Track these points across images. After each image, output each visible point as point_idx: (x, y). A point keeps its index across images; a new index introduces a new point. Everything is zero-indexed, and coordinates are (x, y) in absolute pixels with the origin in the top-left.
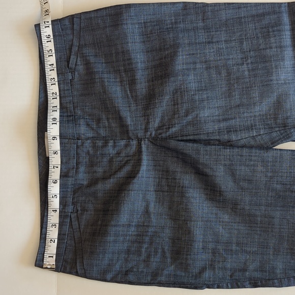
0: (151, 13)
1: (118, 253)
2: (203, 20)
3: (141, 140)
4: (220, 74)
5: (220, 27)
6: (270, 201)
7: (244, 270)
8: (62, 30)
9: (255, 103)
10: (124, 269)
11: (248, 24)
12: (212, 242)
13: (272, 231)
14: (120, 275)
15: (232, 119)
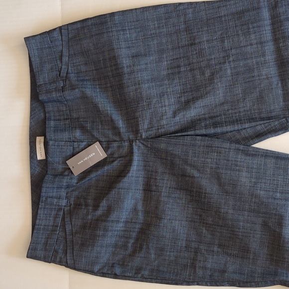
0: (135, 20)
1: (106, 247)
2: (185, 22)
3: (133, 142)
4: (203, 74)
5: (201, 28)
6: (253, 207)
7: (224, 271)
8: (51, 42)
9: (239, 100)
10: (111, 262)
11: (229, 23)
12: (195, 241)
13: (254, 237)
14: (107, 267)
15: (217, 116)
